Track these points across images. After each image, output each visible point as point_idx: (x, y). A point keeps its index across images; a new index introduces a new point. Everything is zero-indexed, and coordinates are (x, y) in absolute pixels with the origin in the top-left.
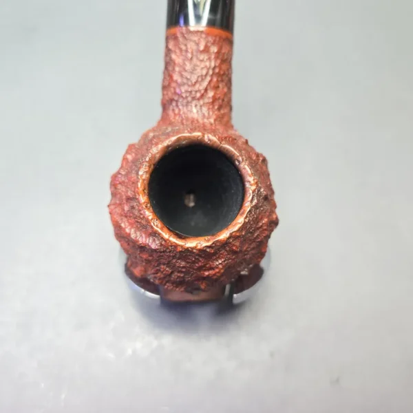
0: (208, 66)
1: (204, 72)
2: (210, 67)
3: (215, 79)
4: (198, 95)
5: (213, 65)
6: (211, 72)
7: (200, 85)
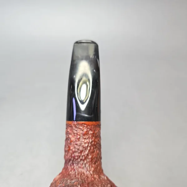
0: (88, 141)
1: (86, 145)
2: (89, 142)
3: (92, 148)
4: (83, 158)
5: (91, 141)
6: (90, 145)
7: (84, 152)
